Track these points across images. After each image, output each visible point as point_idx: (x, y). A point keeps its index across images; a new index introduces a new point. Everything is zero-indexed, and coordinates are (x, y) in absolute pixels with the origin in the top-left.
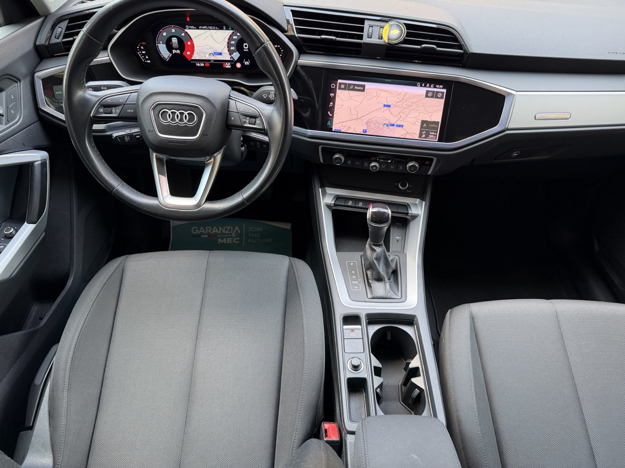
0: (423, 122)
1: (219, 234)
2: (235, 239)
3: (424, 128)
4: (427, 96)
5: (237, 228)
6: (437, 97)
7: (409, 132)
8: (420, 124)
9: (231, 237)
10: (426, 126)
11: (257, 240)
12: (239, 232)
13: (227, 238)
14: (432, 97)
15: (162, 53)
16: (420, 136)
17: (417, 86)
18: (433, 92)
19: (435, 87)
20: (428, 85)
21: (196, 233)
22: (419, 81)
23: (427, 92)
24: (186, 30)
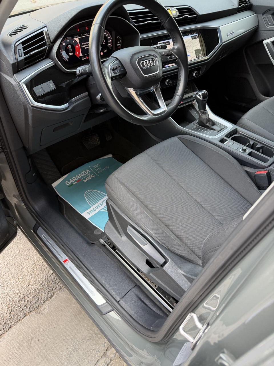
0: (195, 51)
1: (81, 178)
2: (91, 176)
3: (197, 53)
4: (192, 39)
5: (87, 170)
6: (196, 38)
7: (192, 57)
8: (195, 52)
9: (88, 176)
10: (197, 51)
11: (102, 170)
12: (90, 172)
13: (87, 177)
14: (194, 39)
15: (64, 57)
16: (197, 58)
17: (187, 35)
18: (194, 36)
19: (194, 34)
20: (191, 34)
21: (69, 184)
22: (187, 33)
23: (192, 37)
24: (75, 39)
